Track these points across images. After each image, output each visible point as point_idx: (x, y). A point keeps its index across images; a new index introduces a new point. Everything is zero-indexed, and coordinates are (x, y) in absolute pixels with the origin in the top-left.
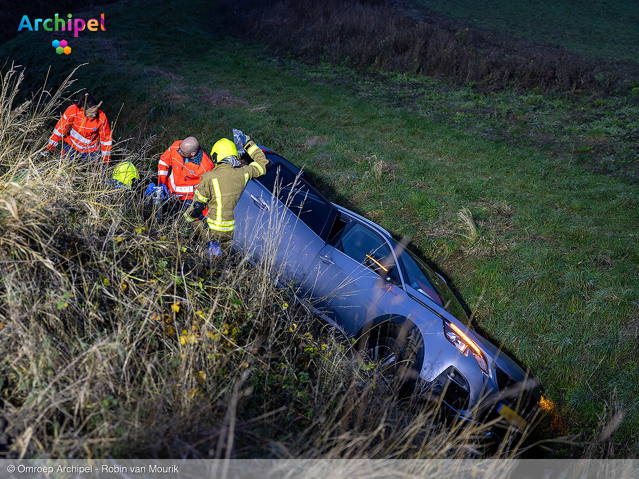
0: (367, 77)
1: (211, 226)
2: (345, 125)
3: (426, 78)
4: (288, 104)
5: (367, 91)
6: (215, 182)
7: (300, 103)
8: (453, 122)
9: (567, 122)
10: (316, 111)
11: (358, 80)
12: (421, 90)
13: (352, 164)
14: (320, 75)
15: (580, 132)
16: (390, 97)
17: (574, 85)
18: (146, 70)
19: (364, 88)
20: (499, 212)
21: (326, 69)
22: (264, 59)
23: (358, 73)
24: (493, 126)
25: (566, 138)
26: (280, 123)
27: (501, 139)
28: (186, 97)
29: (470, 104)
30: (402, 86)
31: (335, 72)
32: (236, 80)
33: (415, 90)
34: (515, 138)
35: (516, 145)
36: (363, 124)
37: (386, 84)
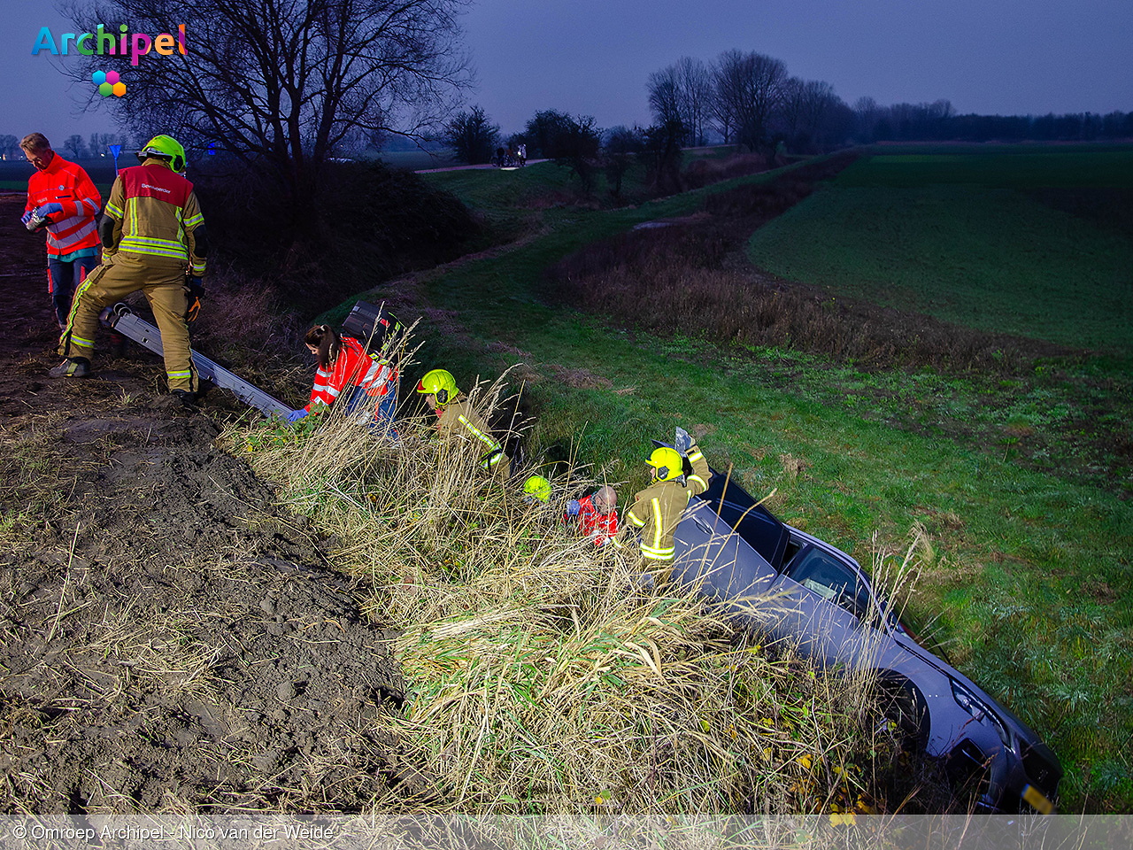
0: (732, 352)
1: (646, 554)
2: (727, 410)
3: (799, 353)
4: (654, 384)
5: (736, 369)
6: (655, 502)
7: (668, 383)
8: (846, 406)
9: (977, 406)
10: (690, 393)
11: (723, 356)
12: (798, 368)
13: (752, 459)
14: (678, 349)
15: (996, 420)
16: (765, 376)
17: (970, 363)
18: (488, 344)
19: (732, 365)
20: (947, 523)
21: (682, 343)
22: (611, 331)
23: (720, 347)
24: (893, 411)
25: (983, 427)
26: (654, 408)
27: (909, 429)
28: (539, 377)
29: (860, 385)
30: (775, 363)
31: (694, 347)
32: (588, 356)
33: (791, 368)
34: (924, 426)
35: (927, 435)
36: (747, 410)
37: (757, 360)
